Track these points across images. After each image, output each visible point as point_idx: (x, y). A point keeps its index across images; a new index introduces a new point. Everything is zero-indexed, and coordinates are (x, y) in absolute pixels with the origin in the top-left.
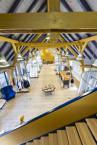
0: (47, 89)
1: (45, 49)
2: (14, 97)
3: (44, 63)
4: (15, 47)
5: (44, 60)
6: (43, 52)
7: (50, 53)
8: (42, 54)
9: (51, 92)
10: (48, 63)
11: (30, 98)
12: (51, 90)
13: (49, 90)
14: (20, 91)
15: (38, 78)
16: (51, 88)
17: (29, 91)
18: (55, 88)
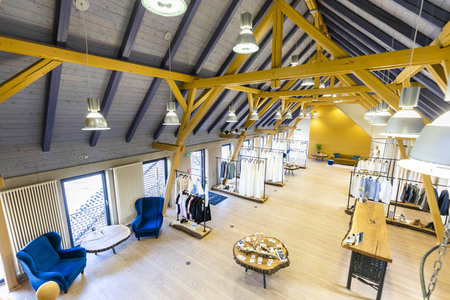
0: (248, 254)
3: (319, 159)
5: (319, 147)
6: (322, 118)
7: (352, 123)
8: (317, 124)
10: (338, 159)
11: (189, 259)
12: (263, 267)
13: (252, 261)
14: (183, 225)
15: (261, 202)
16: (266, 257)
17: (203, 234)
18: (287, 264)
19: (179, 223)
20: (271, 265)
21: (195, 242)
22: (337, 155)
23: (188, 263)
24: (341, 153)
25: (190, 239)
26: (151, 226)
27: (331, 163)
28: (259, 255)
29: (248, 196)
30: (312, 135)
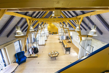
0: (52, 55)
1: (51, 23)
2: (25, 61)
3: (50, 34)
4: (28, 22)
5: (50, 31)
6: (50, 25)
7: (55, 26)
8: (49, 27)
9: (55, 57)
10: (54, 33)
11: (38, 62)
12: (56, 56)
13: (54, 56)
14: (31, 56)
15: (45, 45)
16: (55, 54)
17: (37, 56)
18: (59, 54)
19: (29, 56)
20: (57, 55)
21: (37, 58)
22: (53, 33)
23: (39, 63)
24: (54, 32)
25: (35, 58)
26: (23, 59)
27: (53, 34)
28: (54, 54)
29: (42, 44)
30: (48, 29)
